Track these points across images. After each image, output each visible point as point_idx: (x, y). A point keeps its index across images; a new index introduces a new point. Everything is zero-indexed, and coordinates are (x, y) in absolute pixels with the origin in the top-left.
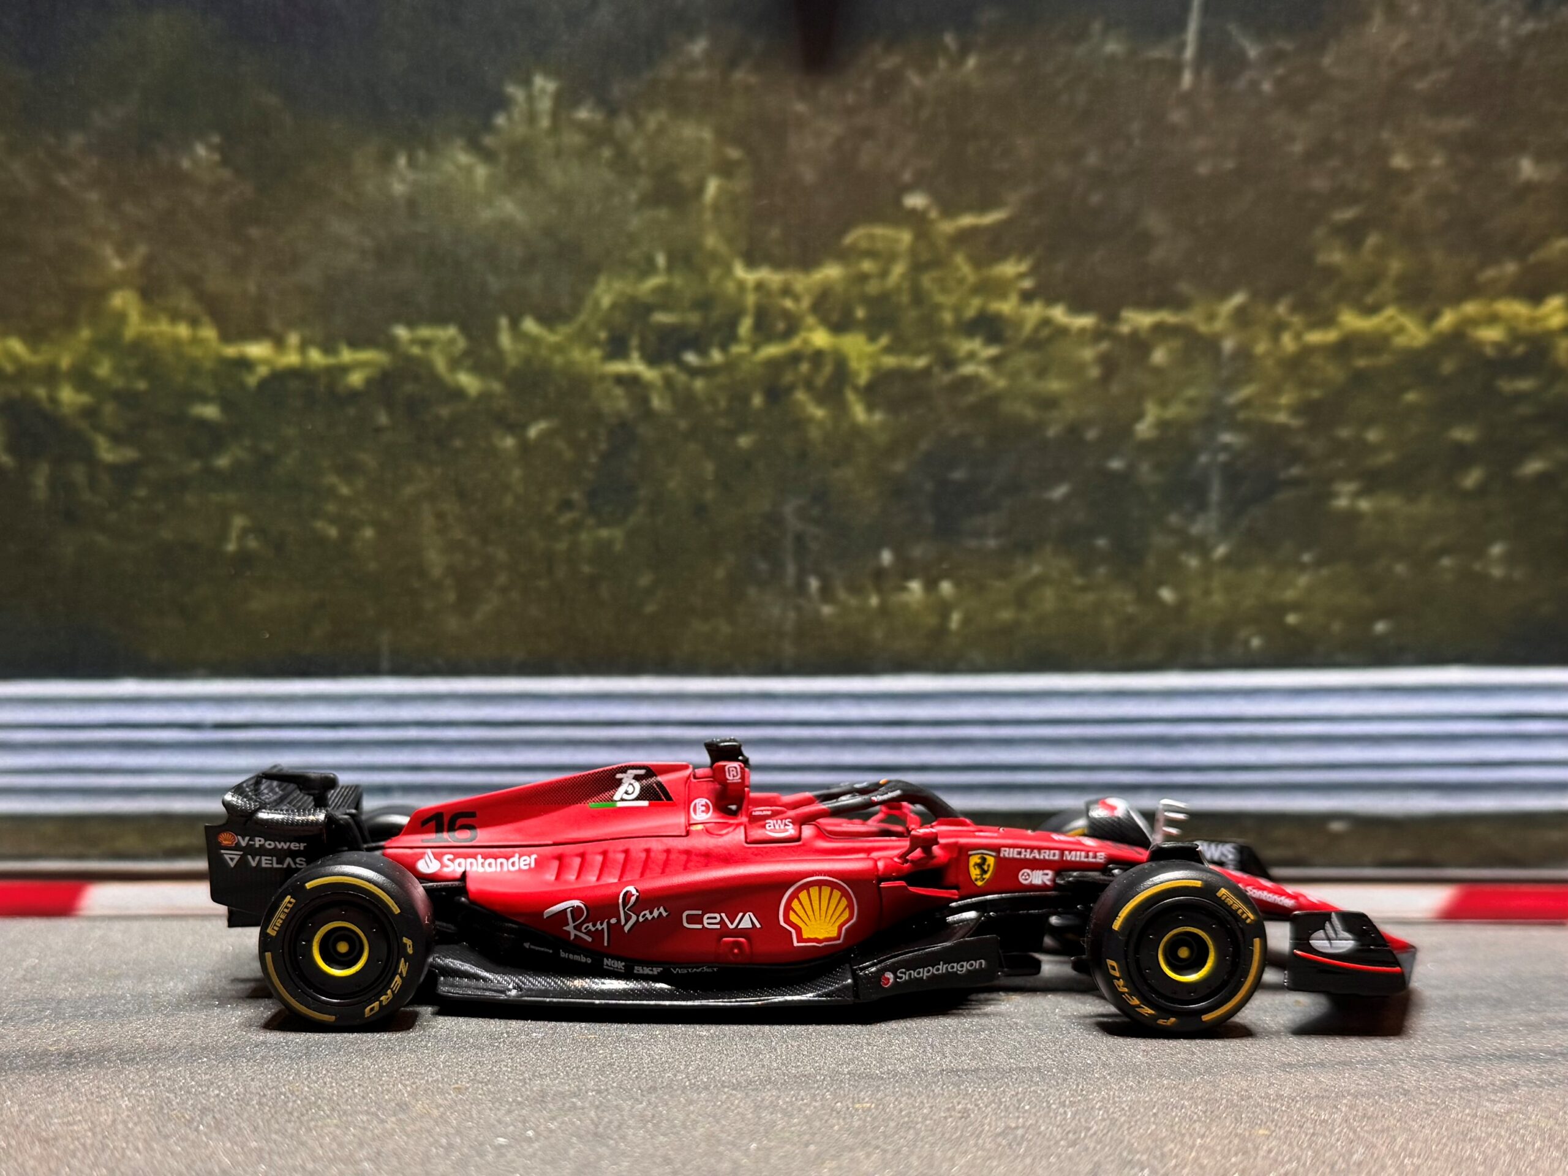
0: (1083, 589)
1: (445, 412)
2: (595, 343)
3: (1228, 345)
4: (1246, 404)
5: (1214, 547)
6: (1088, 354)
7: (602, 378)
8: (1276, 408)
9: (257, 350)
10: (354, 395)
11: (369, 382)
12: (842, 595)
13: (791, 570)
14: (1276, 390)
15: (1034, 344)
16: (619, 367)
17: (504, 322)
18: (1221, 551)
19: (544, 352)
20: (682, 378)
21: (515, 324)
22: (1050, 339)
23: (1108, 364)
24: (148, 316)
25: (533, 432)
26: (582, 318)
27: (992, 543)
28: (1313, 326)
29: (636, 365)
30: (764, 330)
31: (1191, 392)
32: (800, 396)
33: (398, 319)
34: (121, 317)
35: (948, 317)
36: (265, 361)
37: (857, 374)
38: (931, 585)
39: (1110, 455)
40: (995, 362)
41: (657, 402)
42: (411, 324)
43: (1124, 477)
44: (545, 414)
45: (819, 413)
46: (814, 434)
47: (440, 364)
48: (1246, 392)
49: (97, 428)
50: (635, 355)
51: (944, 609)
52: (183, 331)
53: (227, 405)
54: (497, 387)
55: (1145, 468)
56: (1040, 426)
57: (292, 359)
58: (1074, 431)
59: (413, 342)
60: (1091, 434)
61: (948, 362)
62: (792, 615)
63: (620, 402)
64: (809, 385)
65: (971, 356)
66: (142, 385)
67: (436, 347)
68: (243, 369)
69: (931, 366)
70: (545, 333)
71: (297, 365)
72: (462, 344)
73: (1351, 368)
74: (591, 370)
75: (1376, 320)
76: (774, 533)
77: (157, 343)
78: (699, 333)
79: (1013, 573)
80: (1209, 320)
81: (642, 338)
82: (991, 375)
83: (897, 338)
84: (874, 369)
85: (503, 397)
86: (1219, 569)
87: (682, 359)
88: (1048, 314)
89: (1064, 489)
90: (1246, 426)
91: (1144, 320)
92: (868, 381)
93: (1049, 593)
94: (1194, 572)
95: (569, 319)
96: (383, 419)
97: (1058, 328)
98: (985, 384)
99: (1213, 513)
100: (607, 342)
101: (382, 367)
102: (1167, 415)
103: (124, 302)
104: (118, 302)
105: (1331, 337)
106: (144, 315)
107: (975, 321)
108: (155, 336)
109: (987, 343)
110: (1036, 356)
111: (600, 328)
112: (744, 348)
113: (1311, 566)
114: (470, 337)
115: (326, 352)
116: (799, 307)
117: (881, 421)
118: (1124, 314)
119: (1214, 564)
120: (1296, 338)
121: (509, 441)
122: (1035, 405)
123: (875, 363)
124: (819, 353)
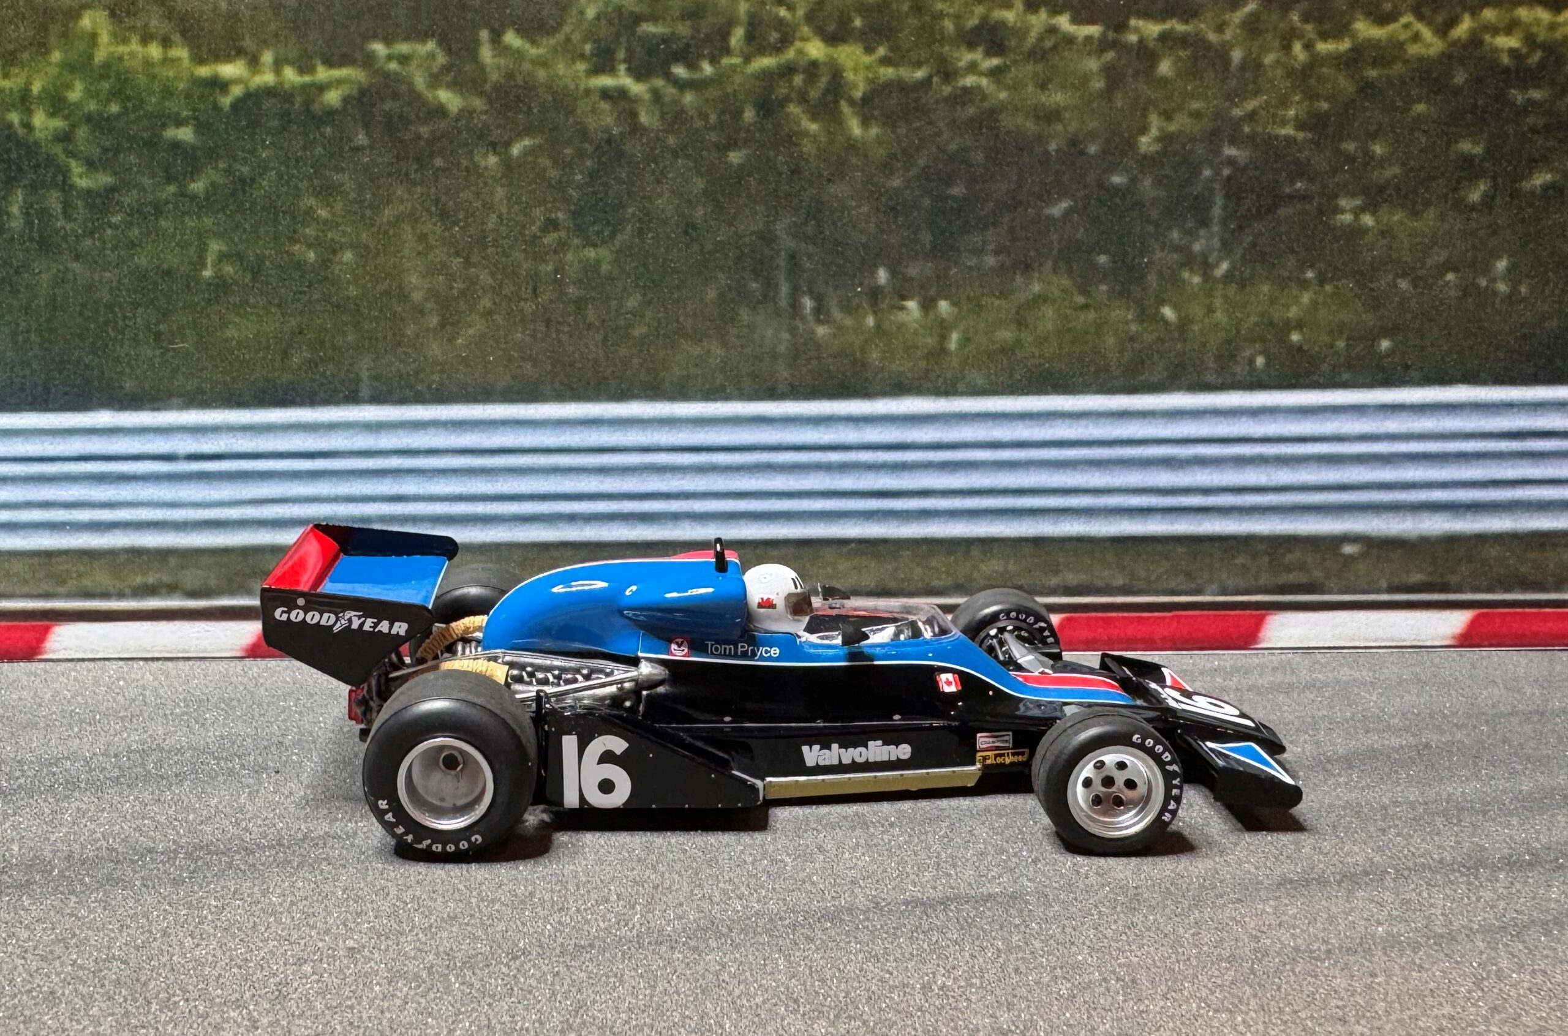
0: (1086, 307)
1: (424, 130)
2: (582, 56)
3: (1237, 55)
4: (1251, 117)
5: (1217, 265)
6: (1093, 64)
7: (588, 92)
8: (1284, 123)
9: (229, 70)
10: (330, 114)
11: (346, 100)
12: (837, 314)
13: (784, 289)
14: (1284, 103)
15: (1037, 54)
16: (605, 81)
17: (484, 34)
18: (1225, 266)
19: (526, 66)
20: (671, 91)
21: (496, 38)
22: (1055, 47)
23: (1113, 76)
24: (119, 38)
25: (516, 150)
26: (567, 29)
27: (990, 261)
28: (1324, 36)
29: (624, 80)
30: (756, 43)
31: (1196, 105)
32: (793, 109)
33: (375, 37)
34: (93, 37)
35: (949, 25)
36: (237, 81)
37: (854, 86)
38: (927, 305)
39: (1112, 169)
40: (995, 74)
41: (644, 119)
42: (388, 41)
43: (1125, 193)
44: (528, 131)
45: (814, 127)
46: (808, 147)
47: (420, 81)
48: (1251, 105)
49: (70, 154)
50: (622, 68)
51: (943, 328)
52: (155, 51)
53: (201, 127)
54: (478, 103)
55: (1147, 182)
56: (1041, 139)
57: (267, 78)
58: (1074, 142)
59: (390, 58)
60: (1092, 149)
61: (948, 74)
62: (785, 336)
63: (607, 118)
64: (803, 99)
65: (973, 67)
66: (114, 108)
67: (414, 63)
68: (218, 91)
69: (931, 77)
70: (528, 46)
71: (272, 84)
72: (441, 59)
73: (1362, 78)
74: (577, 86)
75: (1391, 27)
76: (767, 252)
77: (126, 64)
78: (688, 45)
79: (1012, 291)
80: (1220, 29)
81: (629, 50)
82: (992, 87)
83: (894, 49)
84: (870, 81)
85: (486, 112)
86: (1221, 286)
87: (671, 73)
88: (1054, 22)
89: (1065, 205)
90: (1252, 139)
91: (1153, 29)
92: (864, 93)
93: (1049, 311)
94: (1196, 289)
95: (553, 31)
96: (361, 139)
97: (1064, 37)
98: (984, 98)
99: (1216, 229)
100: (592, 55)
101: (360, 83)
102: (1172, 128)
103: (94, 22)
104: (86, 22)
105: (1345, 45)
106: (114, 35)
107: (977, 30)
108: (126, 57)
109: (988, 54)
110: (1040, 67)
111: (585, 40)
112: (736, 60)
113: (1315, 282)
114: (449, 51)
115: (301, 71)
116: (793, 16)
117: (877, 135)
118: (1133, 22)
119: (1216, 281)
120: (1308, 46)
121: (492, 160)
122: (1038, 118)
123: (870, 75)
124: (814, 64)
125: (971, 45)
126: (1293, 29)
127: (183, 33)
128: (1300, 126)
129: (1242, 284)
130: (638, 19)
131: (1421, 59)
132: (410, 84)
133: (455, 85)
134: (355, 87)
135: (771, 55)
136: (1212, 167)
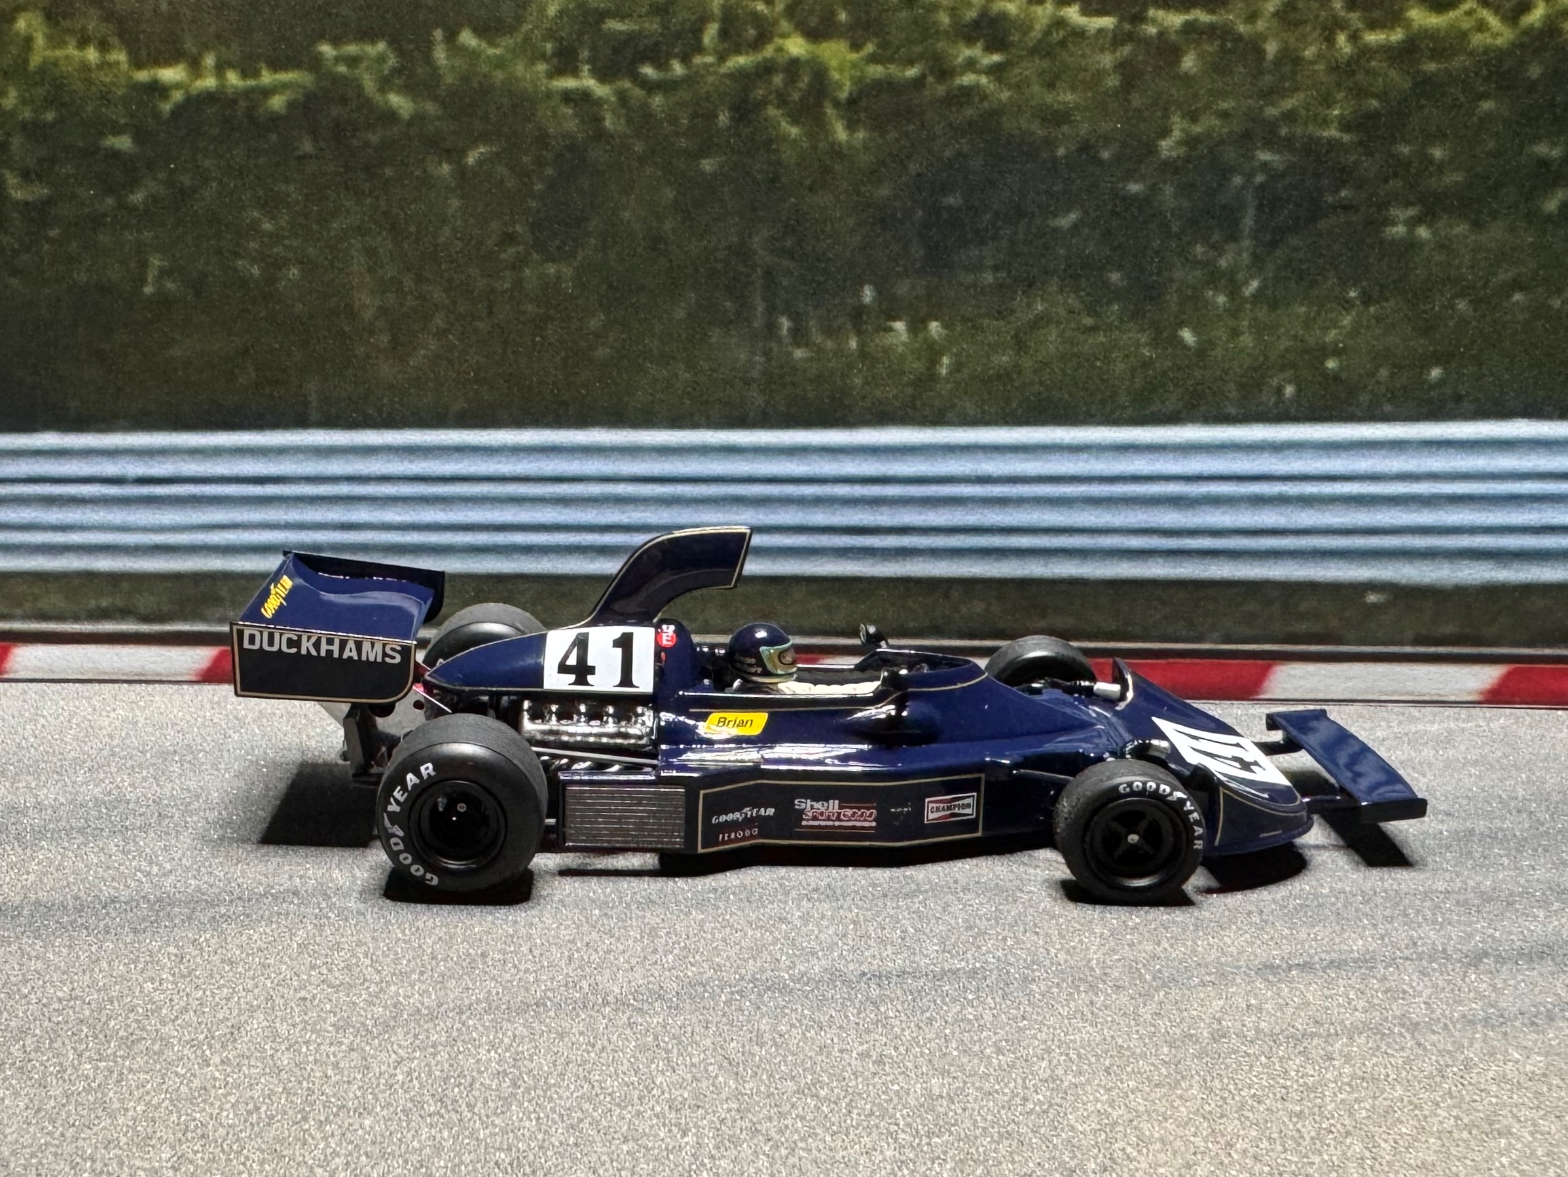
0: (1093, 329)
1: (374, 138)
2: (543, 57)
3: (1271, 48)
4: (1290, 117)
5: (1245, 283)
6: (1107, 60)
7: (549, 95)
8: (1325, 123)
9: (170, 74)
10: (274, 120)
11: (291, 105)
12: (817, 337)
13: (760, 308)
14: (1328, 101)
15: (1043, 49)
16: (569, 83)
17: (438, 34)
18: (1255, 284)
19: (483, 68)
20: (638, 92)
21: (451, 36)
22: (1063, 43)
23: (1130, 73)
24: (55, 41)
25: (471, 159)
26: (526, 27)
27: (989, 278)
28: (1373, 26)
29: (587, 81)
30: (731, 40)
31: (1224, 105)
32: (772, 112)
33: (322, 37)
34: (29, 40)
35: (944, 19)
36: (178, 86)
37: (840, 86)
38: (916, 326)
39: (1129, 175)
40: (995, 71)
41: (609, 121)
42: (336, 42)
43: (1143, 202)
44: (483, 138)
45: (794, 131)
46: (788, 155)
47: (369, 84)
48: (1289, 103)
49: (4, 162)
50: (586, 68)
51: (933, 352)
52: (92, 55)
53: (140, 136)
54: (430, 108)
55: (1169, 190)
56: (1050, 143)
57: (209, 82)
58: (1086, 148)
59: (337, 60)
60: (1106, 155)
61: (944, 72)
62: (760, 360)
63: (569, 121)
64: (782, 100)
65: (971, 65)
66: (50, 116)
67: (364, 65)
68: (157, 95)
69: (923, 76)
70: (484, 45)
71: (214, 89)
72: (392, 61)
73: (1418, 72)
74: (536, 86)
75: (1452, 14)
76: (741, 268)
77: (63, 69)
78: (657, 44)
79: (1013, 312)
80: (1252, 18)
81: (594, 49)
82: (992, 86)
83: (884, 45)
84: (858, 81)
85: (438, 118)
86: (1248, 306)
87: (638, 73)
88: (1062, 13)
89: (1073, 216)
90: (1289, 141)
91: (1175, 20)
92: (851, 94)
93: (1053, 334)
94: (1221, 311)
95: (512, 30)
96: (307, 146)
97: (1073, 29)
98: (984, 98)
99: (1246, 243)
100: (554, 55)
101: (305, 88)
102: (1197, 129)
103: (29, 26)
104: (21, 24)
105: (1397, 36)
106: (49, 38)
107: (976, 24)
108: (62, 62)
109: (989, 49)
110: (1045, 64)
111: (544, 40)
112: (709, 59)
113: (1358, 303)
114: (400, 52)
115: (244, 75)
116: (773, 11)
117: (864, 140)
118: (1151, 12)
119: (1245, 300)
120: (1354, 37)
121: (446, 168)
122: (1044, 120)
123: (858, 74)
124: (795, 62)
125: (970, 41)
126: (1334, 17)
127: (121, 34)
128: (1346, 127)
129: (1274, 306)
130: (603, 15)
131: (1487, 50)
132: (360, 88)
133: (408, 89)
134: (301, 91)
135: (747, 53)
136: (1243, 174)
